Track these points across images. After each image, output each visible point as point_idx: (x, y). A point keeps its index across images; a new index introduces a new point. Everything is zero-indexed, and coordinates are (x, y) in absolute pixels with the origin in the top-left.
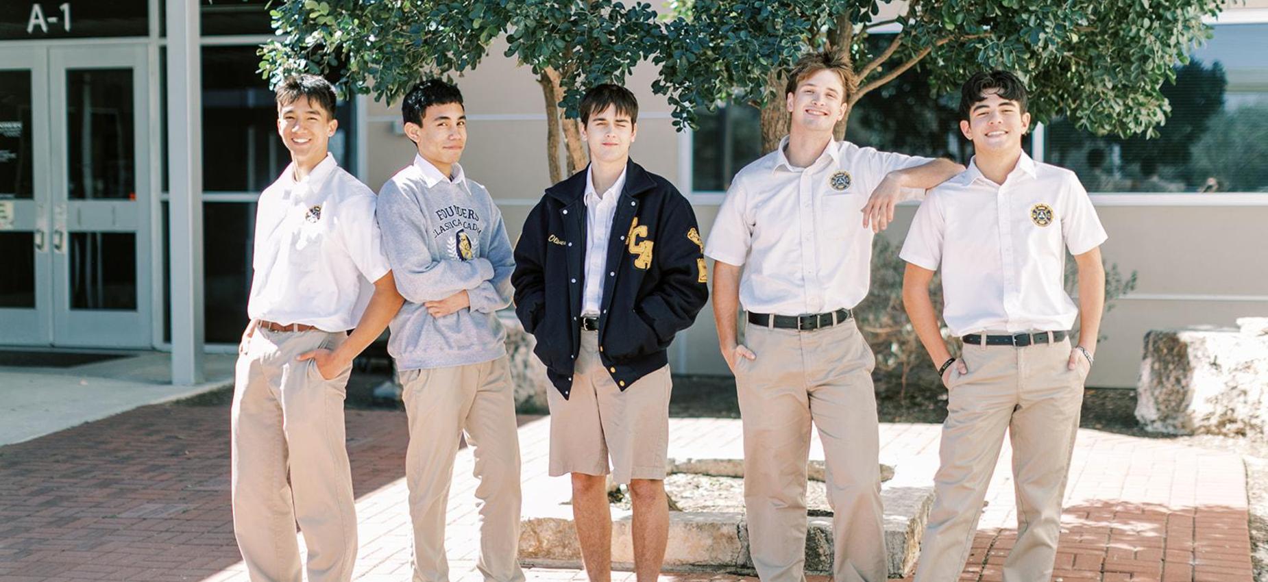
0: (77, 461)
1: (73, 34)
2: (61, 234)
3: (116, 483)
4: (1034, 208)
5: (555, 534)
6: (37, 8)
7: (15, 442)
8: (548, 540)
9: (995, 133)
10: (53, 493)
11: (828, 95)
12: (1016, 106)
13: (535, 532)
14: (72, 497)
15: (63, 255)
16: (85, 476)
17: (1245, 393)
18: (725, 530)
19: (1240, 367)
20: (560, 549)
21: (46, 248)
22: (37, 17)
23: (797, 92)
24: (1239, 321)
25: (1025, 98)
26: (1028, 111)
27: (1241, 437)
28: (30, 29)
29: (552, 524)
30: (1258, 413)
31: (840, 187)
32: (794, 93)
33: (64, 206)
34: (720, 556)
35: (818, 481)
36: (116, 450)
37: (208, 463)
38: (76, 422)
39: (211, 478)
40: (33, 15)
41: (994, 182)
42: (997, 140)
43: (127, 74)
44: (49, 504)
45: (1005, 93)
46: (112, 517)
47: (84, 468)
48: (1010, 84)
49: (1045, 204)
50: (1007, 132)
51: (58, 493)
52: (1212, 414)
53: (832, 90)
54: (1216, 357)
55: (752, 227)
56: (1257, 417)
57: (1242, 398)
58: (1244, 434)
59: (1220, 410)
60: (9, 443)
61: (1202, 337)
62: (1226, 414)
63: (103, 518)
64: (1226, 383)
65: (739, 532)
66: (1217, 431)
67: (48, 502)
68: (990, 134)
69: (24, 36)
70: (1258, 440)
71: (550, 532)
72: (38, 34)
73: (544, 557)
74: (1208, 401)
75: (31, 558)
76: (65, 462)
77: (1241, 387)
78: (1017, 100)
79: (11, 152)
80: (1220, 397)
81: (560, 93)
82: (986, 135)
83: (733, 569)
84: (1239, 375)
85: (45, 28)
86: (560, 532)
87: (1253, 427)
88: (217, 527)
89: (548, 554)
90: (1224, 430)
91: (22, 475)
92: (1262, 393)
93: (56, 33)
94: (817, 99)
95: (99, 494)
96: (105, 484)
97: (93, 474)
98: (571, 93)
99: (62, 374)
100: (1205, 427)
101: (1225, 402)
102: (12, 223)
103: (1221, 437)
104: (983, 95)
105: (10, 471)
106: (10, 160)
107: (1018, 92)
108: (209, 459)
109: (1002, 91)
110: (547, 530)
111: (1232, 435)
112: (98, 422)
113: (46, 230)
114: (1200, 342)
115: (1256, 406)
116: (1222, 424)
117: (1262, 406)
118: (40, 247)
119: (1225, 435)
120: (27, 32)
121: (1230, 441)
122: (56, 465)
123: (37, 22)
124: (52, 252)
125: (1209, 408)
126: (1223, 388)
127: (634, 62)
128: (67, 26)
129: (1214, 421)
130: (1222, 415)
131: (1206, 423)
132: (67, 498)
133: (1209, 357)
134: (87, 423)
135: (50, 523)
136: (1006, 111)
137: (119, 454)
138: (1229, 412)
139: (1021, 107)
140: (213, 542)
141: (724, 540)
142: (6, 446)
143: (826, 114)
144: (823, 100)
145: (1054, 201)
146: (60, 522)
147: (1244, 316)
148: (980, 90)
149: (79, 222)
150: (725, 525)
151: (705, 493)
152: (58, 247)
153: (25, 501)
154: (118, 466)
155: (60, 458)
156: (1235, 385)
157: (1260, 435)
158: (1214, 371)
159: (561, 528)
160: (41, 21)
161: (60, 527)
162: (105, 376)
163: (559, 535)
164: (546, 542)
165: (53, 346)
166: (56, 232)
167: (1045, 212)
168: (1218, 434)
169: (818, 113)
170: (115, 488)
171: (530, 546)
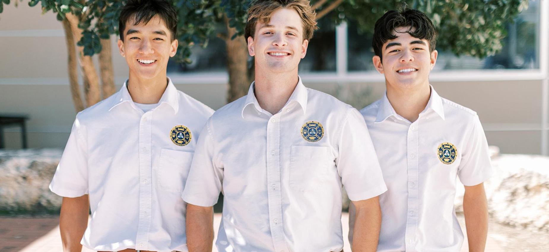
4: (441, 146)
9: (406, 70)
11: (288, 34)
12: (426, 45)
23: (256, 35)
25: (435, 37)
26: (436, 49)
31: (311, 138)
32: (253, 37)
41: (405, 118)
42: (408, 77)
45: (416, 32)
48: (421, 23)
49: (451, 143)
50: (417, 70)
53: (291, 28)
55: (221, 171)
68: (401, 71)
78: (427, 39)
81: (78, 34)
82: (398, 72)
94: (278, 40)
98: (87, 34)
104: (395, 33)
107: (428, 31)
109: (413, 30)
136: (417, 49)
139: (430, 46)
143: (289, 54)
144: (284, 40)
145: (459, 141)
148: (392, 28)
167: (450, 150)
169: (281, 54)
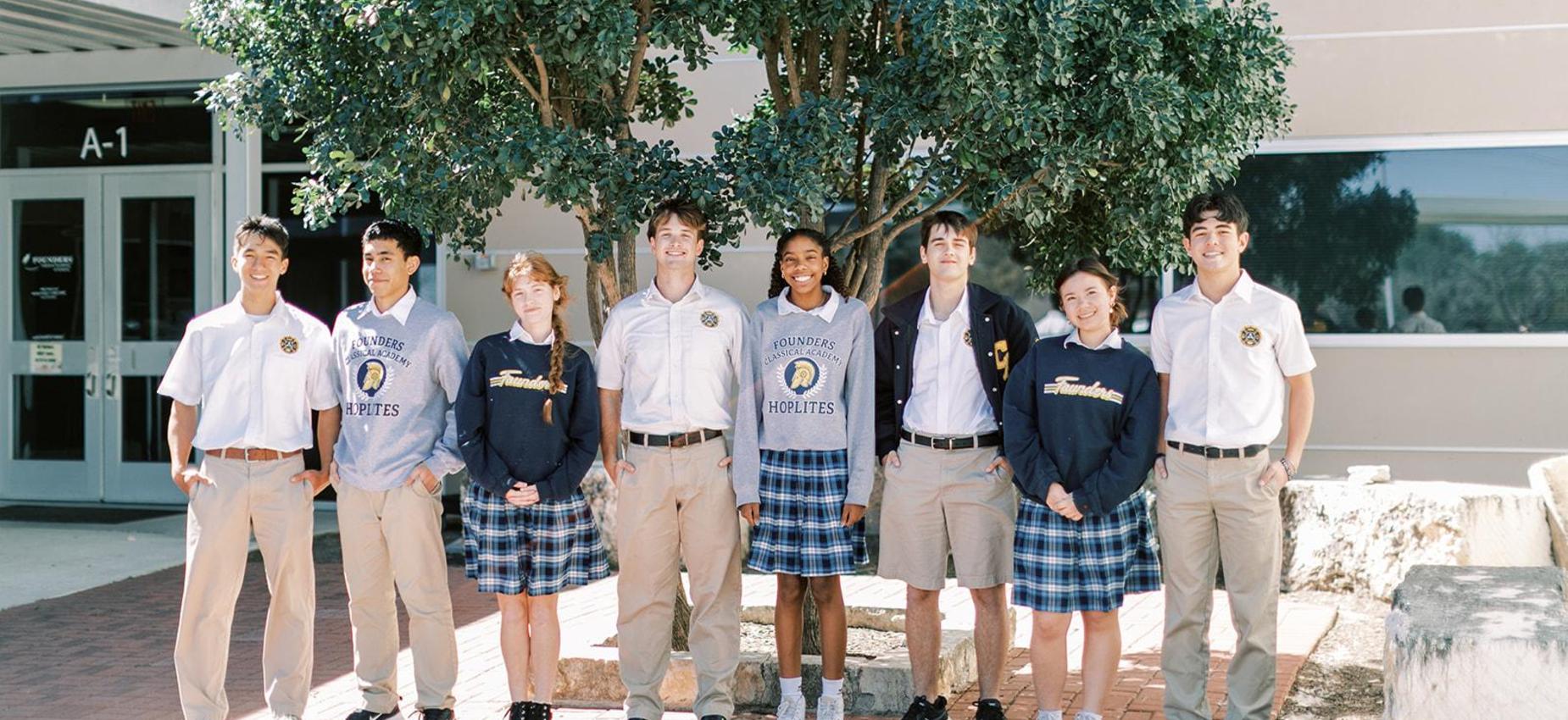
0: (116, 614)
1: (132, 160)
2: (114, 378)
3: (154, 635)
4: (1244, 329)
5: (582, 674)
6: (91, 132)
7: (51, 597)
8: (576, 681)
9: (1212, 253)
10: (88, 644)
12: (1233, 228)
13: (563, 673)
14: (104, 648)
15: (116, 401)
16: (121, 629)
17: (1351, 545)
18: (749, 669)
19: (1346, 518)
20: (587, 690)
21: (97, 394)
22: (91, 142)
24: (1350, 470)
27: (1348, 592)
28: (83, 155)
29: (580, 665)
30: (1363, 566)
33: (118, 348)
34: (744, 696)
35: (870, 628)
36: (158, 604)
37: (252, 616)
38: (120, 577)
39: (252, 630)
40: (87, 140)
42: (1214, 261)
43: (189, 203)
44: (81, 654)
46: (145, 666)
47: (122, 620)
49: (1254, 326)
50: (1222, 253)
51: (93, 644)
52: (1321, 568)
54: (1323, 507)
56: (1363, 571)
57: (1348, 551)
58: (1352, 590)
59: (1328, 564)
60: (45, 598)
61: (1309, 486)
62: (1333, 567)
63: (136, 666)
64: (1333, 535)
65: (763, 671)
66: (1325, 586)
67: (81, 652)
68: (1208, 254)
69: (75, 161)
70: (1365, 596)
71: (577, 673)
72: (92, 161)
73: (572, 698)
74: (1317, 554)
75: (60, 702)
76: (102, 615)
77: (1347, 539)
79: (61, 289)
80: (1327, 550)
82: (1205, 254)
83: (757, 709)
84: (1344, 525)
85: (99, 154)
86: (587, 672)
87: (1359, 581)
88: (251, 675)
89: (575, 695)
90: (1332, 585)
91: (57, 627)
92: (1367, 545)
93: (113, 159)
95: (135, 644)
96: (142, 635)
97: (130, 627)
99: (110, 530)
100: (1313, 582)
101: (1332, 556)
102: (60, 367)
103: (1330, 593)
104: (1202, 217)
105: (44, 624)
106: (59, 297)
107: (1236, 215)
108: (254, 612)
109: (1220, 214)
110: (574, 671)
111: (1340, 590)
112: (143, 577)
113: (97, 373)
114: (1307, 491)
115: (1362, 558)
116: (1330, 579)
117: (1367, 559)
118: (90, 393)
119: (1334, 591)
120: (80, 159)
121: (1339, 597)
122: (93, 618)
123: (91, 147)
124: (104, 397)
125: (1317, 562)
126: (1330, 541)
128: (124, 153)
129: (1322, 576)
130: (1329, 569)
131: (1314, 578)
132: (101, 649)
133: (1317, 508)
134: (130, 578)
135: (80, 672)
136: (1223, 232)
137: (160, 608)
138: (1337, 566)
139: (1237, 229)
140: (244, 688)
141: (748, 679)
142: (43, 600)
143: (684, 253)
146: (92, 670)
147: (1354, 465)
148: (1200, 212)
149: (134, 366)
150: (750, 664)
151: (752, 640)
152: (109, 393)
153: (57, 651)
154: (158, 619)
155: (99, 611)
156: (1341, 536)
157: (1366, 590)
158: (1321, 522)
159: (588, 668)
160: (96, 146)
161: (91, 674)
162: (156, 532)
163: (586, 675)
164: (573, 683)
165: (102, 502)
166: (109, 376)
167: (1254, 333)
168: (1327, 590)
170: (152, 639)
171: (558, 687)
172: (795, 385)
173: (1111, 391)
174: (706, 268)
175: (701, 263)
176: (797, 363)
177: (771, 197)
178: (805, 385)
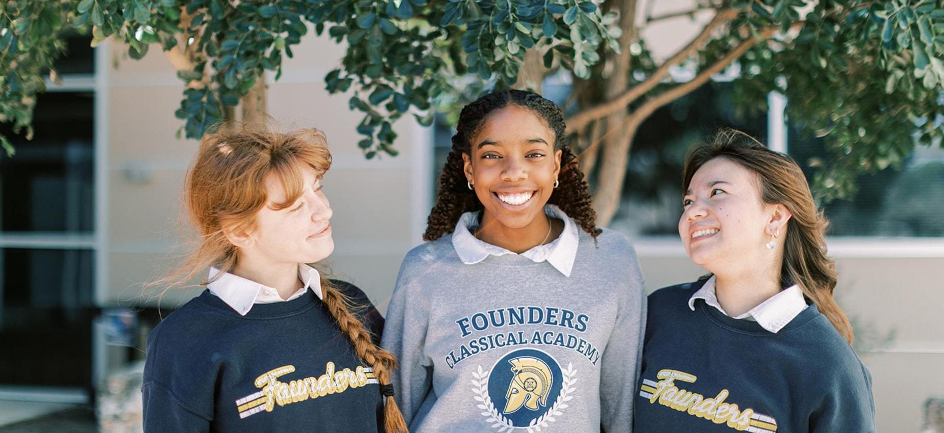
127: (296, 35)
172: (513, 405)
173: (749, 412)
174: (370, 156)
175: (364, 145)
176: (514, 361)
177: (508, 26)
178: (532, 405)
